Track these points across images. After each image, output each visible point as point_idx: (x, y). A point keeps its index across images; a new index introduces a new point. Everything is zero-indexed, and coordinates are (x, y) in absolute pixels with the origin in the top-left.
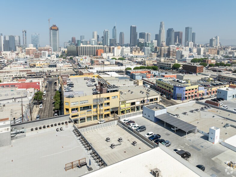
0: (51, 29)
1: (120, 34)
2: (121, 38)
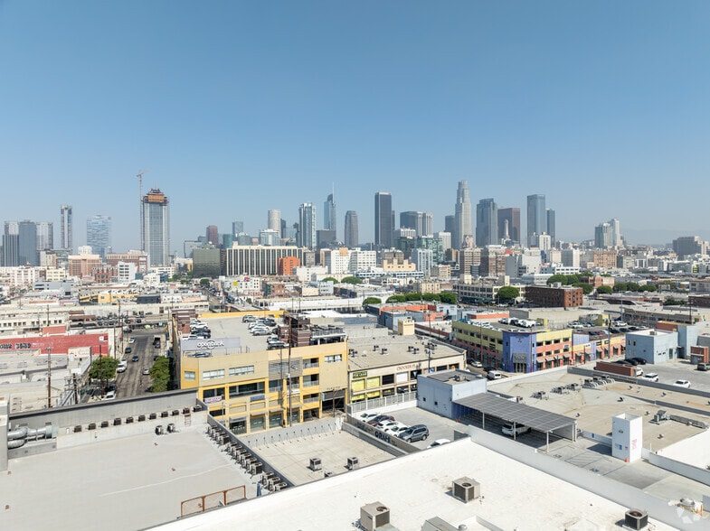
0: (146, 200)
1: (346, 217)
2: (350, 228)
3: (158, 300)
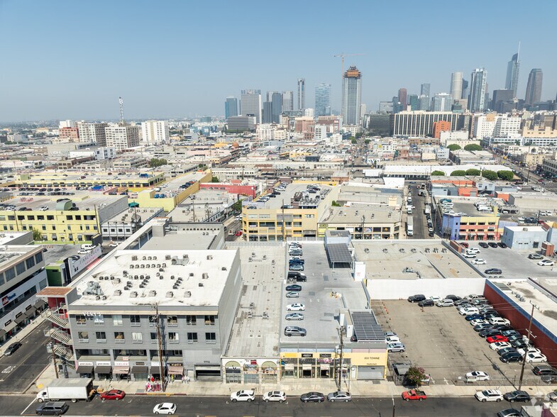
0: (346, 76)
2: (533, 85)
3: (317, 159)
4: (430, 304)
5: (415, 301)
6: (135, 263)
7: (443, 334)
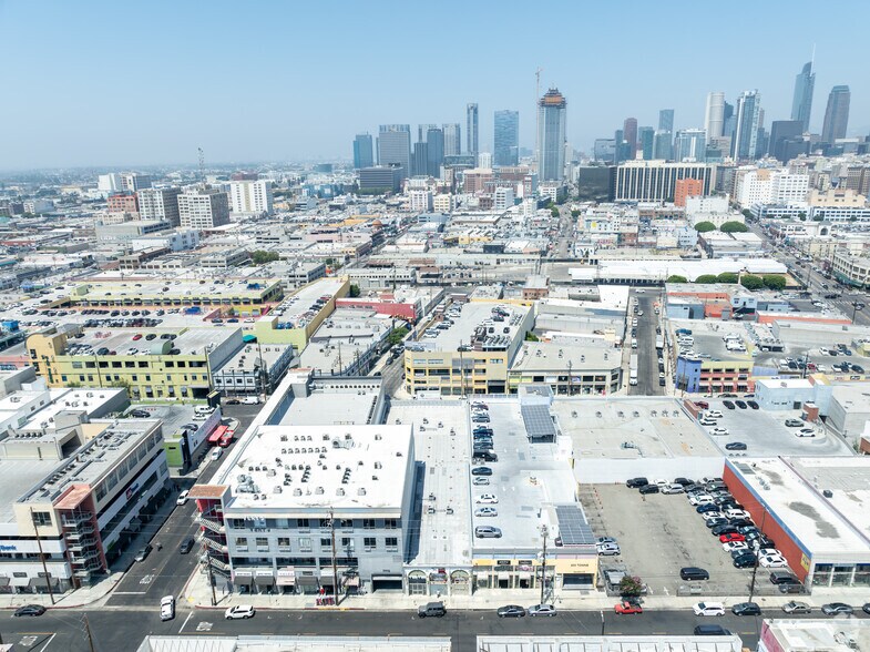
0: (543, 104)
1: (831, 95)
2: (835, 112)
3: (500, 249)
4: (654, 490)
5: (635, 486)
6: (286, 445)
7: (668, 531)
